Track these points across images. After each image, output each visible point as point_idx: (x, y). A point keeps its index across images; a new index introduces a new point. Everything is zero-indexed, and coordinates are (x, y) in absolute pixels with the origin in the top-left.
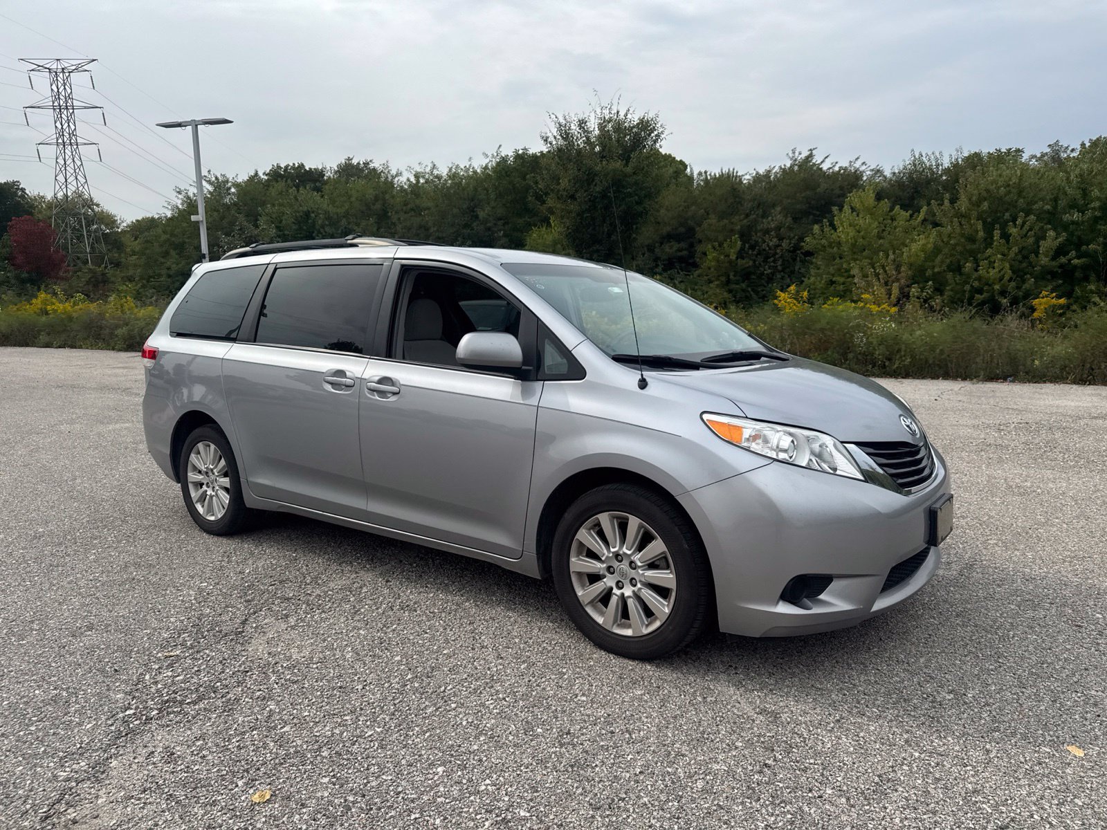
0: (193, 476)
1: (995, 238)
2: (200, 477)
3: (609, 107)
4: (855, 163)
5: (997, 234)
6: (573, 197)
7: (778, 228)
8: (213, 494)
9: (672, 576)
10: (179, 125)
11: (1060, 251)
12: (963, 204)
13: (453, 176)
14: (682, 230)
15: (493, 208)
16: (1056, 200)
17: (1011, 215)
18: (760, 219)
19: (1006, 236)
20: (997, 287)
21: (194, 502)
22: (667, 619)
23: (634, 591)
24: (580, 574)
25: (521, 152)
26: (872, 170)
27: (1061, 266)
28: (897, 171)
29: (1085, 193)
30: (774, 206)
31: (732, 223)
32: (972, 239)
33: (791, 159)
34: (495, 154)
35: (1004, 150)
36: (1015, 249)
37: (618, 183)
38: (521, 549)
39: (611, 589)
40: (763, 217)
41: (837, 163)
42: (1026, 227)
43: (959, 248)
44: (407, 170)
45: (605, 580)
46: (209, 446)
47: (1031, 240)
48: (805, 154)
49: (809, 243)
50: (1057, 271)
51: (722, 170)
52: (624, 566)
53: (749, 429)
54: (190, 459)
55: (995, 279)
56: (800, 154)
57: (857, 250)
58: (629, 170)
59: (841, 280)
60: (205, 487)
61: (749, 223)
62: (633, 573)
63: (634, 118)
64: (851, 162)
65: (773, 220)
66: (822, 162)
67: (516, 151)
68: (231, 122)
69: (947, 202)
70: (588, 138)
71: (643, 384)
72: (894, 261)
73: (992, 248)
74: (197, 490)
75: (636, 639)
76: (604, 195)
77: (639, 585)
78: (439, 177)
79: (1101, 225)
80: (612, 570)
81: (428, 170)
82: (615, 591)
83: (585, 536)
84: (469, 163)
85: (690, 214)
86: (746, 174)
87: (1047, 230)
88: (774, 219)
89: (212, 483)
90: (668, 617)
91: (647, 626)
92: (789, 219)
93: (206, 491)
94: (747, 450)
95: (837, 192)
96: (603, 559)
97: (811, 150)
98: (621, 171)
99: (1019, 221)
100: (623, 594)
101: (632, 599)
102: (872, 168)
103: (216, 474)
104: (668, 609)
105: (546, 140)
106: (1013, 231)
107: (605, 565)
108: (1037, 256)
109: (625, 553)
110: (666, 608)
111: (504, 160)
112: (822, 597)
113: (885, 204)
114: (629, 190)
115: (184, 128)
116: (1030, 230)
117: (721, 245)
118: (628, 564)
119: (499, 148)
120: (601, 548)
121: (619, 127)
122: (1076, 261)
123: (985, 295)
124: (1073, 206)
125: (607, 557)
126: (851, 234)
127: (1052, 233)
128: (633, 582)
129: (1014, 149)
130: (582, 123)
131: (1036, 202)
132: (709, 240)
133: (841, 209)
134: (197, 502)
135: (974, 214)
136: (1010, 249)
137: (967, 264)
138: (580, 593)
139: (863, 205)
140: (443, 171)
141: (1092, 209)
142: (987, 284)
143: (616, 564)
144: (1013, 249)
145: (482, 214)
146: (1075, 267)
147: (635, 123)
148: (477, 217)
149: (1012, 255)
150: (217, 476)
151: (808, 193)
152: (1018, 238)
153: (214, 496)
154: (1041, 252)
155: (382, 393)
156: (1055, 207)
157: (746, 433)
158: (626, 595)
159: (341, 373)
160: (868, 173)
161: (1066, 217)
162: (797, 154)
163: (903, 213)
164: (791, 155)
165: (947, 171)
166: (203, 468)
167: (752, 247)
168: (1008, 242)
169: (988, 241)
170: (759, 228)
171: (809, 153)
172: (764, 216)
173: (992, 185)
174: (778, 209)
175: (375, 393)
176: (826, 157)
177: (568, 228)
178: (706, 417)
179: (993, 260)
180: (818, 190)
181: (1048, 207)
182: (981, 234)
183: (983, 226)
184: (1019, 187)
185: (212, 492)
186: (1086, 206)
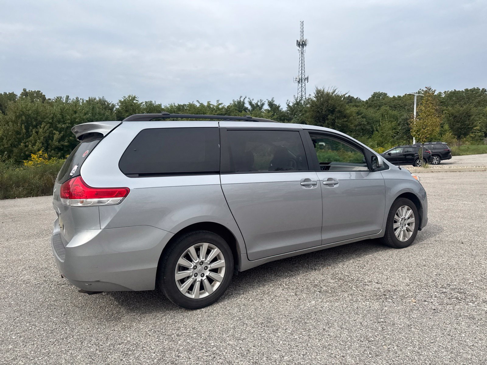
11: (59, 141)
16: (53, 118)
19: (37, 132)
24: (395, 229)
27: (62, 146)
29: (63, 117)
36: (42, 138)
42: (45, 129)
43: (14, 137)
45: (400, 228)
47: (48, 134)
50: (60, 148)
71: (400, 168)
77: (407, 225)
82: (402, 230)
83: (396, 216)
106: (40, 130)
108: (53, 141)
116: (47, 130)
118: (404, 221)
124: (59, 122)
135: (19, 121)
138: (396, 234)
141: (68, 123)
143: (401, 222)
152: (42, 133)
154: (54, 139)
155: (330, 185)
156: (53, 121)
157: (417, 178)
158: (405, 229)
161: (60, 126)
168: (38, 134)
173: (24, 109)
175: (327, 185)
178: (411, 175)
181: (51, 121)
182: (24, 131)
183: (25, 127)
184: (37, 111)
185: (201, 278)
186: (64, 121)
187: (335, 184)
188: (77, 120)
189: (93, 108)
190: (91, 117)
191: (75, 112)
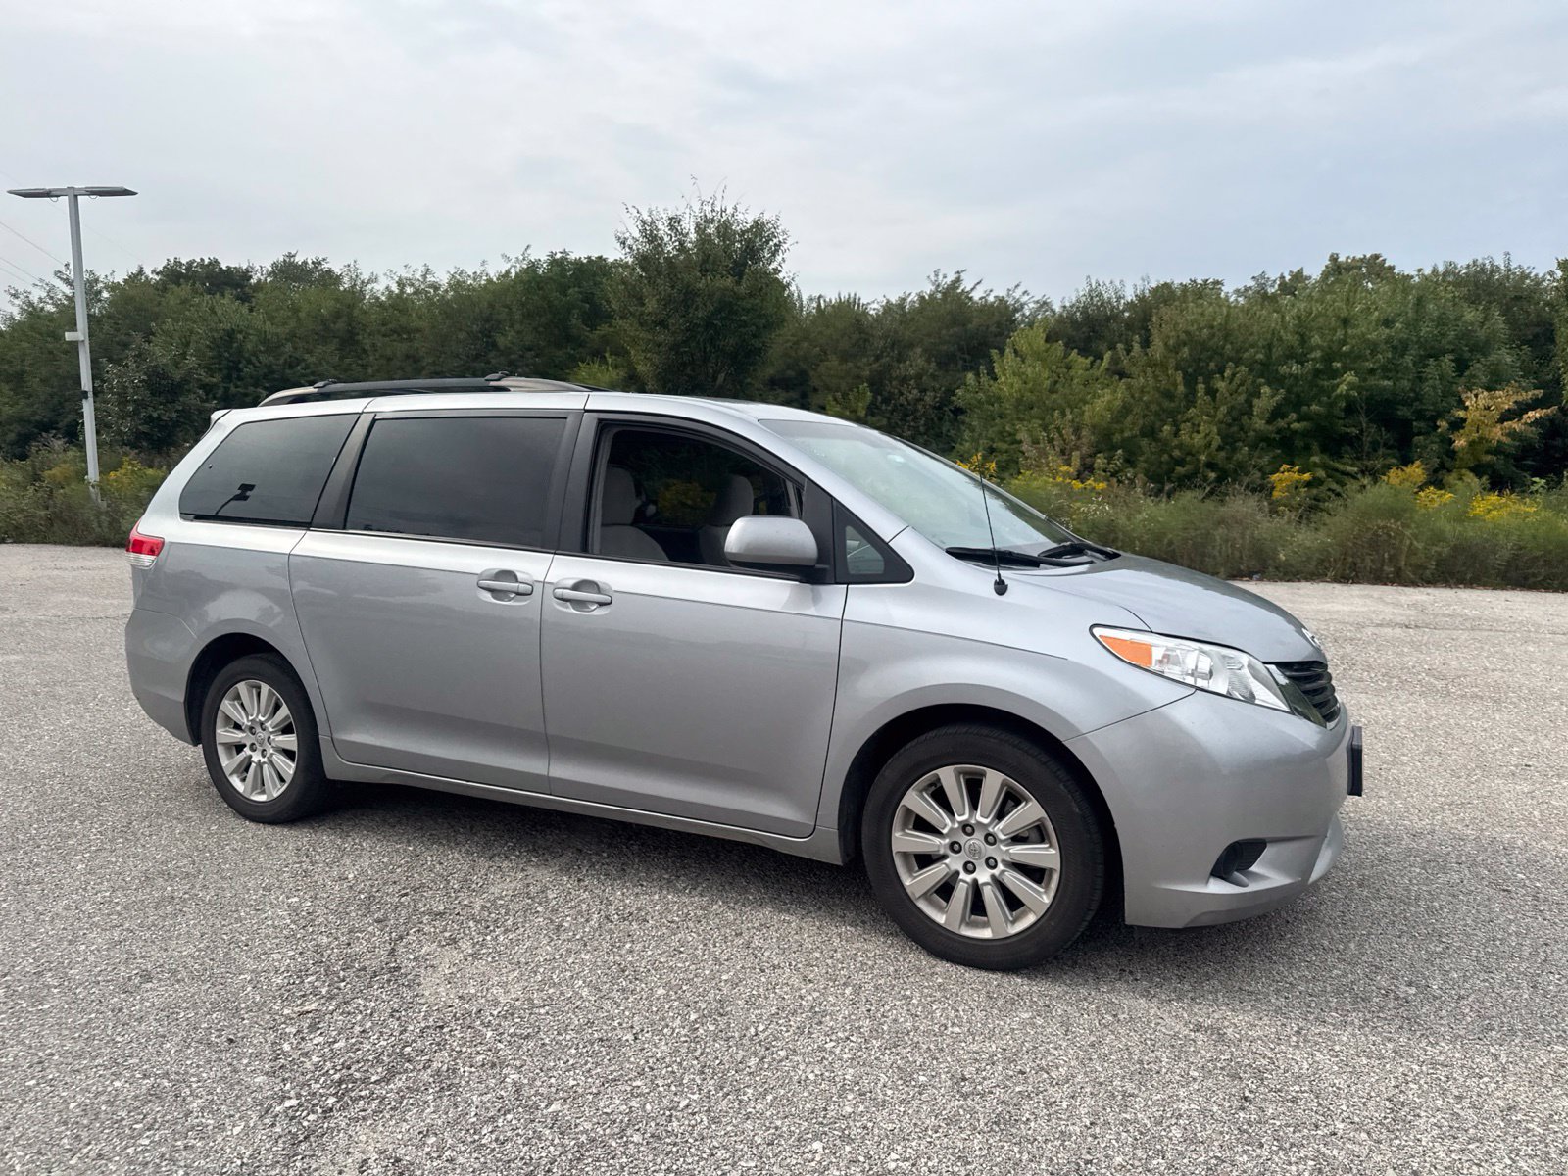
0: (224, 734)
1: (1199, 394)
2: (238, 736)
3: (711, 202)
4: (1014, 292)
5: (1201, 388)
6: (662, 324)
7: (919, 377)
8: (263, 760)
9: (1054, 852)
10: (48, 194)
11: (1277, 414)
12: (1158, 348)
13: (457, 285)
14: (791, 373)
15: (519, 333)
16: (1269, 347)
17: (1216, 365)
18: (895, 364)
19: (1212, 392)
20: (1203, 457)
21: (227, 774)
22: (1046, 912)
23: (993, 877)
24: (905, 855)
25: (558, 256)
26: (1037, 302)
27: (1279, 431)
28: (1068, 304)
29: (1304, 340)
30: (911, 345)
31: (859, 368)
32: (1169, 395)
33: (933, 284)
34: (521, 257)
35: (1199, 281)
36: (1223, 409)
37: (727, 307)
38: (813, 824)
39: (957, 873)
40: (899, 361)
41: (991, 291)
42: (1237, 381)
43: (1154, 407)
44: (385, 275)
45: (947, 861)
46: (259, 687)
47: (1242, 398)
48: (951, 277)
49: (961, 397)
50: (1274, 439)
51: (839, 295)
52: (978, 839)
53: (1159, 647)
54: (221, 708)
55: (1200, 447)
56: (945, 277)
57: (1025, 406)
58: (742, 289)
59: (1005, 446)
60: (247, 751)
61: (881, 369)
62: (990, 851)
63: (745, 219)
64: (1009, 290)
65: (912, 365)
66: (972, 289)
67: (552, 255)
68: (134, 194)
69: (1136, 347)
70: (682, 244)
71: (1001, 588)
72: (1073, 421)
73: (1195, 407)
74: (230, 756)
75: (998, 943)
76: (708, 324)
77: (1001, 867)
78: (436, 287)
79: (1323, 380)
80: (956, 847)
81: (418, 276)
82: (963, 876)
83: (915, 800)
84: (482, 268)
85: (801, 353)
86: (874, 302)
87: (1261, 385)
88: (914, 364)
89: (261, 744)
90: (1048, 910)
91: (1014, 922)
92: (933, 364)
93: (251, 756)
94: (1161, 675)
95: (993, 329)
96: (945, 831)
97: (958, 273)
98: (732, 290)
99: (1228, 373)
100: (975, 881)
101: (989, 887)
102: (1035, 299)
103: (271, 730)
104: (1048, 897)
105: (624, 243)
106: (1221, 385)
107: (947, 841)
108: (1250, 419)
109: (979, 823)
110: (1044, 897)
111: (533, 266)
112: (1254, 869)
113: (1059, 347)
114: (743, 317)
115: (55, 199)
116: (1242, 384)
117: (845, 395)
118: (982, 839)
119: (526, 250)
120: (941, 816)
121: (725, 229)
122: (1295, 426)
123: (1188, 467)
124: (1290, 355)
125: (951, 830)
126: (1016, 386)
127: (1266, 390)
128: (991, 863)
129: (1211, 280)
130: (674, 222)
131: (1247, 350)
132: (828, 388)
133: (1002, 352)
134: (231, 774)
135: (1172, 362)
136: (1216, 408)
137: (1165, 427)
138: (907, 882)
139: (1032, 348)
140: (442, 278)
141: (1313, 359)
142: (1189, 453)
143: (963, 839)
144: (1222, 409)
145: (501, 341)
146: (1295, 432)
147: (748, 226)
148: (494, 345)
149: (1220, 416)
150: (272, 733)
151: (955, 329)
152: (1227, 395)
153: (264, 763)
154: (1255, 413)
155: (580, 604)
156: (1269, 356)
157: (1157, 654)
158: (980, 881)
159: (509, 575)
160: (1032, 305)
161: (1283, 369)
162: (940, 277)
163: (1081, 359)
164: (933, 278)
165: (1130, 305)
166: (245, 721)
167: (886, 401)
168: (1214, 398)
169: (1190, 399)
170: (894, 375)
171: (957, 276)
172: (900, 359)
173: (1192, 326)
174: (919, 350)
175: (569, 603)
176: (978, 283)
177: (657, 367)
178: (1097, 631)
179: (1196, 423)
180: (970, 326)
181: (1260, 356)
182: (1181, 388)
183: (1184, 378)
184: (1226, 329)
185: (261, 758)
186: (1306, 355)
187: (601, 604)
188: (1344, 348)
189: (1420, 302)
190: (1402, 335)
191: (1345, 322)
